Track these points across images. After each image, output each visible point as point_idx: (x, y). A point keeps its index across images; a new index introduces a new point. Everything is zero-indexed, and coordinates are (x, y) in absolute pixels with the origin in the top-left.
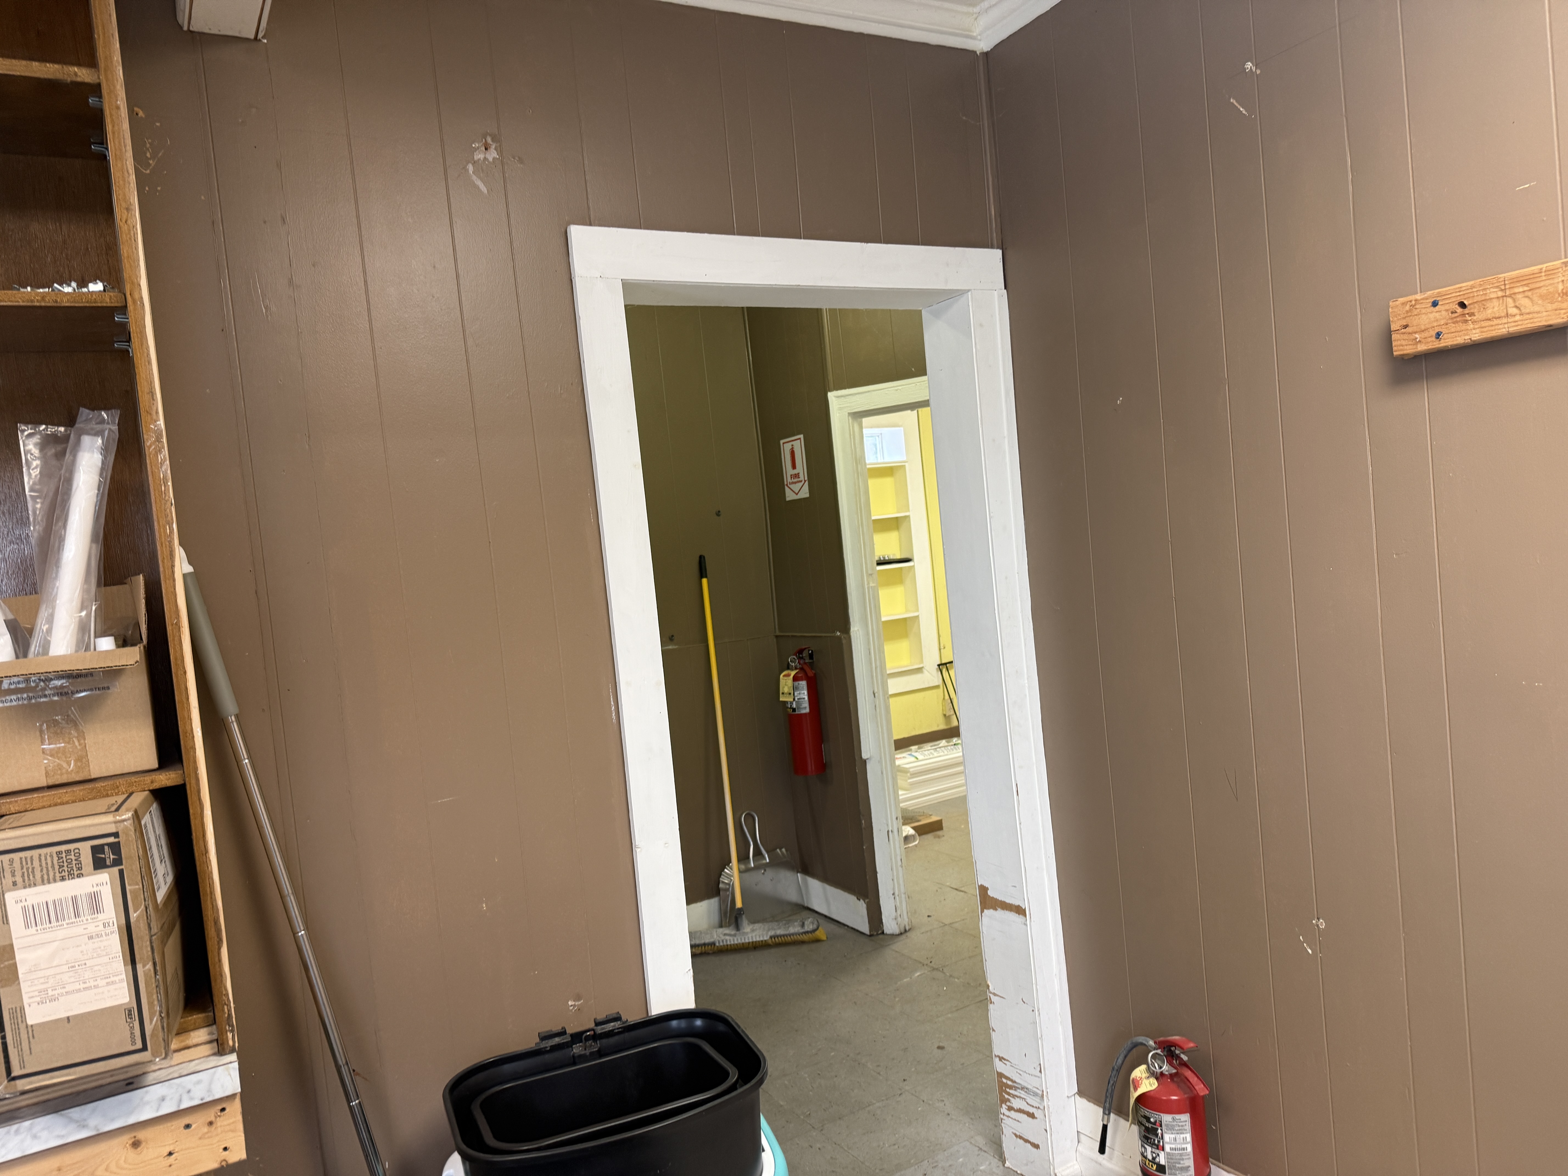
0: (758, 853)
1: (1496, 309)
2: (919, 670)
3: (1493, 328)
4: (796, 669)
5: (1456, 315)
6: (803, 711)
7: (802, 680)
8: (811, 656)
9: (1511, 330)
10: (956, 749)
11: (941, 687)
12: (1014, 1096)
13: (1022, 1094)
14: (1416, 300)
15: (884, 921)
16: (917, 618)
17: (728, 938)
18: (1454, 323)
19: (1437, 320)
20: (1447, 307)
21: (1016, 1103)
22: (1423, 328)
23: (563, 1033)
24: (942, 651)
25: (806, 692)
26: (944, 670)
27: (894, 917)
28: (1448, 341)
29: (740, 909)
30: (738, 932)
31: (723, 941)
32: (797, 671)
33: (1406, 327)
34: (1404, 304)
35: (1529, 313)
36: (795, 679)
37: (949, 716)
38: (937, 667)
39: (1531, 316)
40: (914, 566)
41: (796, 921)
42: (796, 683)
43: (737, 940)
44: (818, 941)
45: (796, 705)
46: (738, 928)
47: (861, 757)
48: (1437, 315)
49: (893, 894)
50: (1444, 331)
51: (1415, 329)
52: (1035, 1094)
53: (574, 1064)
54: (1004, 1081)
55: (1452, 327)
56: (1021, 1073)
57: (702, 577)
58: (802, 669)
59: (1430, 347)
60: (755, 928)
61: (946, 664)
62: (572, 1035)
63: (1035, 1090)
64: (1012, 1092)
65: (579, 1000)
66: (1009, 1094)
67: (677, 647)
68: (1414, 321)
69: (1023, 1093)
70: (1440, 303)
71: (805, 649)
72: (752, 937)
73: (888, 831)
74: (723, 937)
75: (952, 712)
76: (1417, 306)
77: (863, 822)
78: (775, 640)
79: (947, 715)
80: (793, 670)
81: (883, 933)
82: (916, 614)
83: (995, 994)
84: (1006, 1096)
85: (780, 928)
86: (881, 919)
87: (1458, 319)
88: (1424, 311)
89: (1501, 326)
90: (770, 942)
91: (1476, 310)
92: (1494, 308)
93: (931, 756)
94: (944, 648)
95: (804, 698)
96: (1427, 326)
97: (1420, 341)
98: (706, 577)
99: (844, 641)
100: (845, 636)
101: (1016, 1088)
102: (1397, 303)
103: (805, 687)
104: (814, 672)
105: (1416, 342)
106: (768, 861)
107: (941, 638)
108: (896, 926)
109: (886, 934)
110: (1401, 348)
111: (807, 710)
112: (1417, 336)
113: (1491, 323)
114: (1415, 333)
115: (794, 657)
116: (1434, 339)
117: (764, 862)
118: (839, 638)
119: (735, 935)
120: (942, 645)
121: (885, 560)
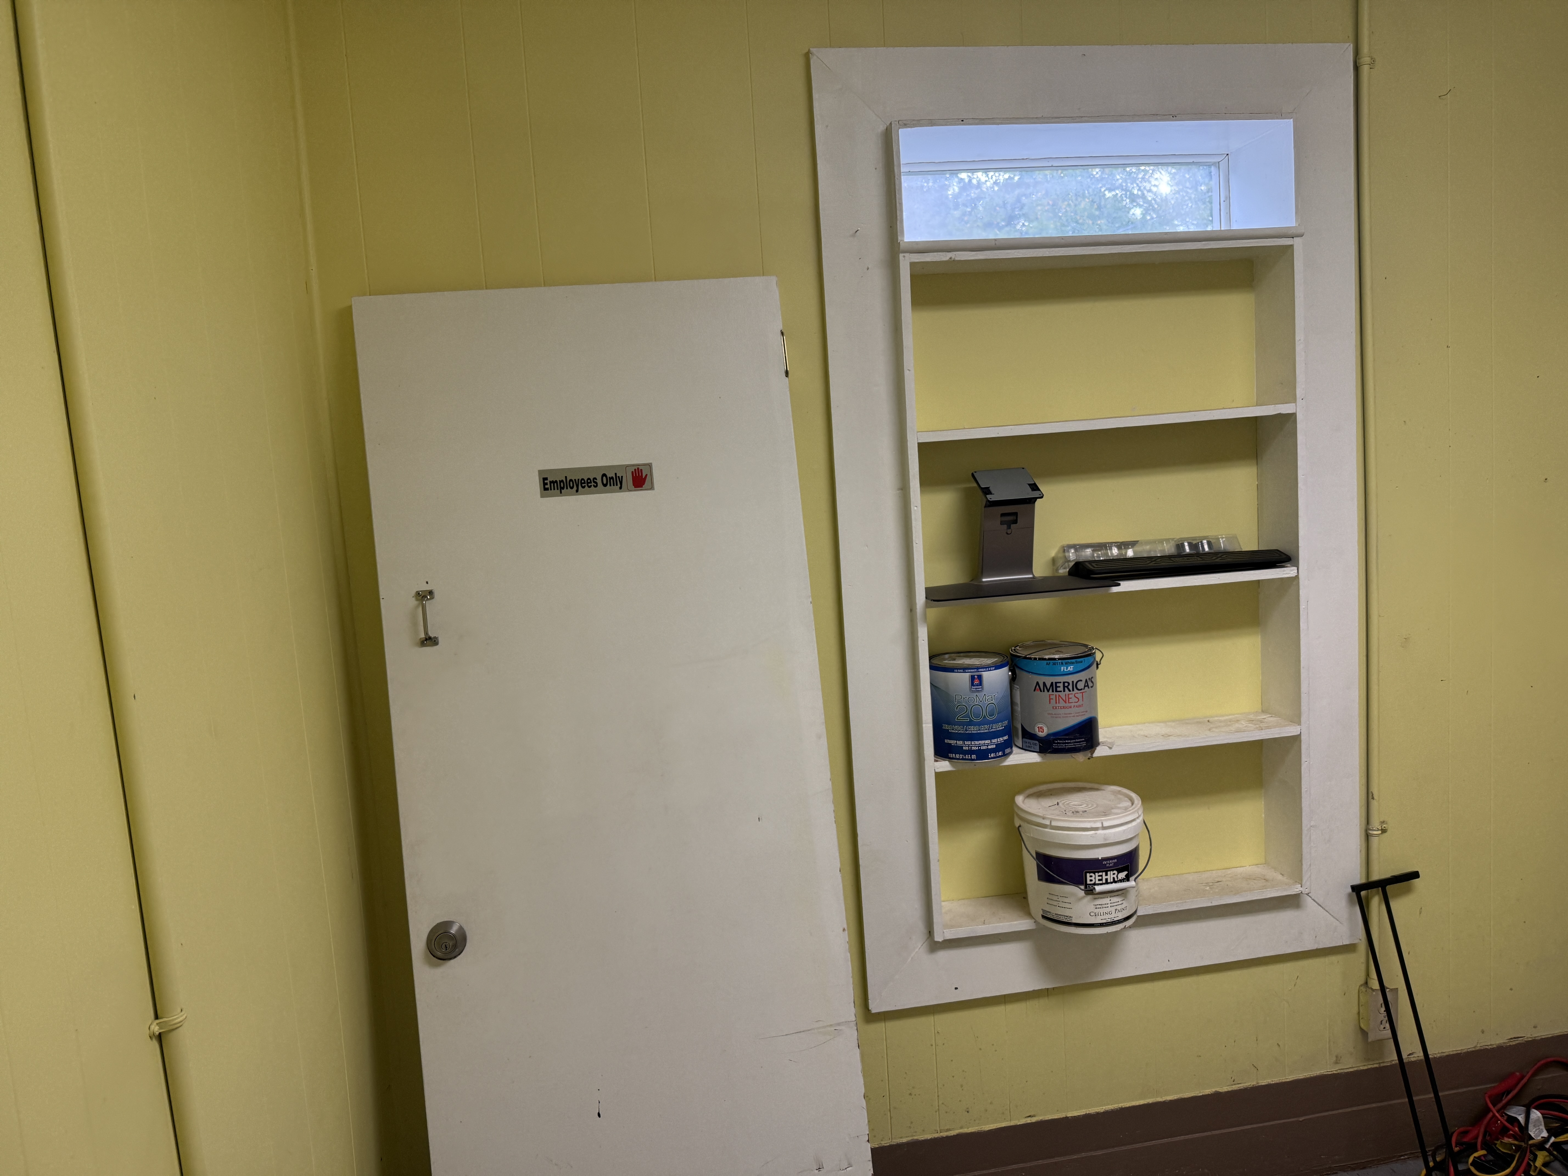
2: (1285, 901)
11: (1356, 951)
24: (1375, 841)
26: (1376, 904)
38: (1351, 892)
40: (1297, 577)
61: (1382, 885)
82: (1289, 731)
94: (1385, 833)
107: (1374, 804)
120: (1375, 823)
121: (1198, 554)
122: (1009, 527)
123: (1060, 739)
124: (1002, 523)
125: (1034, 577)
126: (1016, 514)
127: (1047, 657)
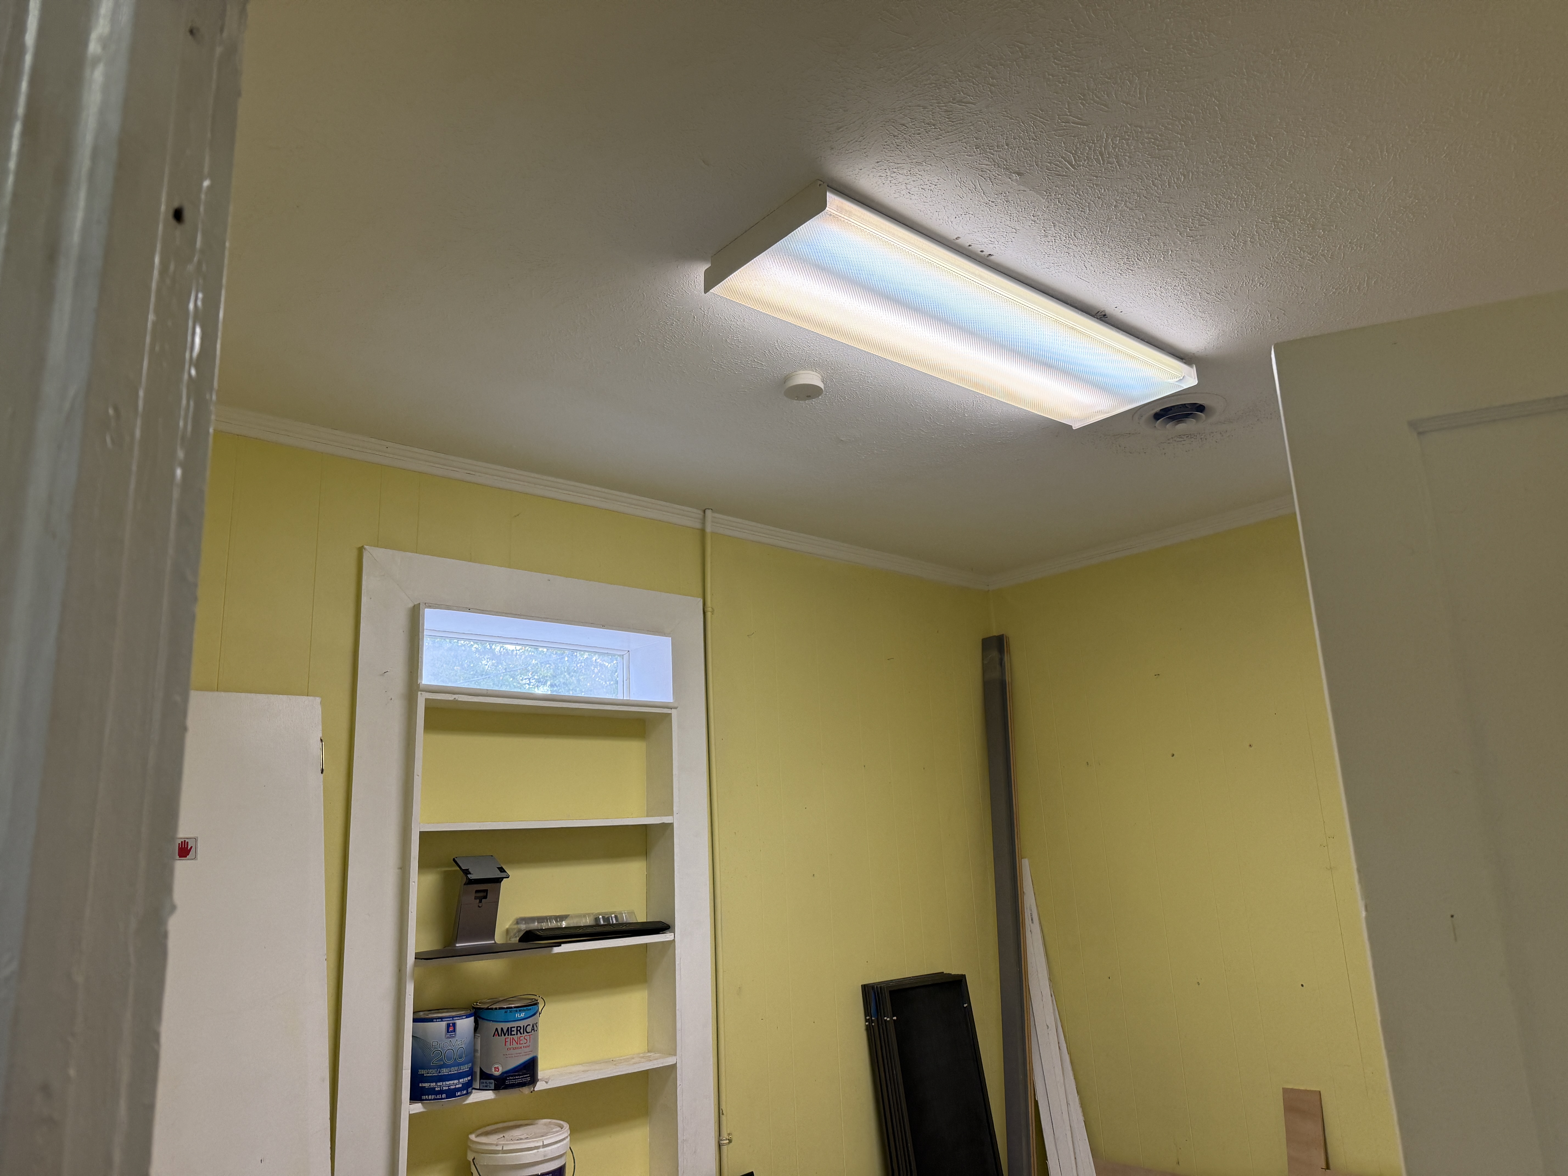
16: (670, 1069)
24: (725, 1149)
40: (674, 941)
82: (670, 1061)
94: (730, 1141)
107: (723, 1118)
120: (725, 1135)
121: (609, 925)
122: (480, 902)
123: (512, 1076)
124: (476, 898)
125: (495, 942)
126: (486, 891)
127: (505, 1007)
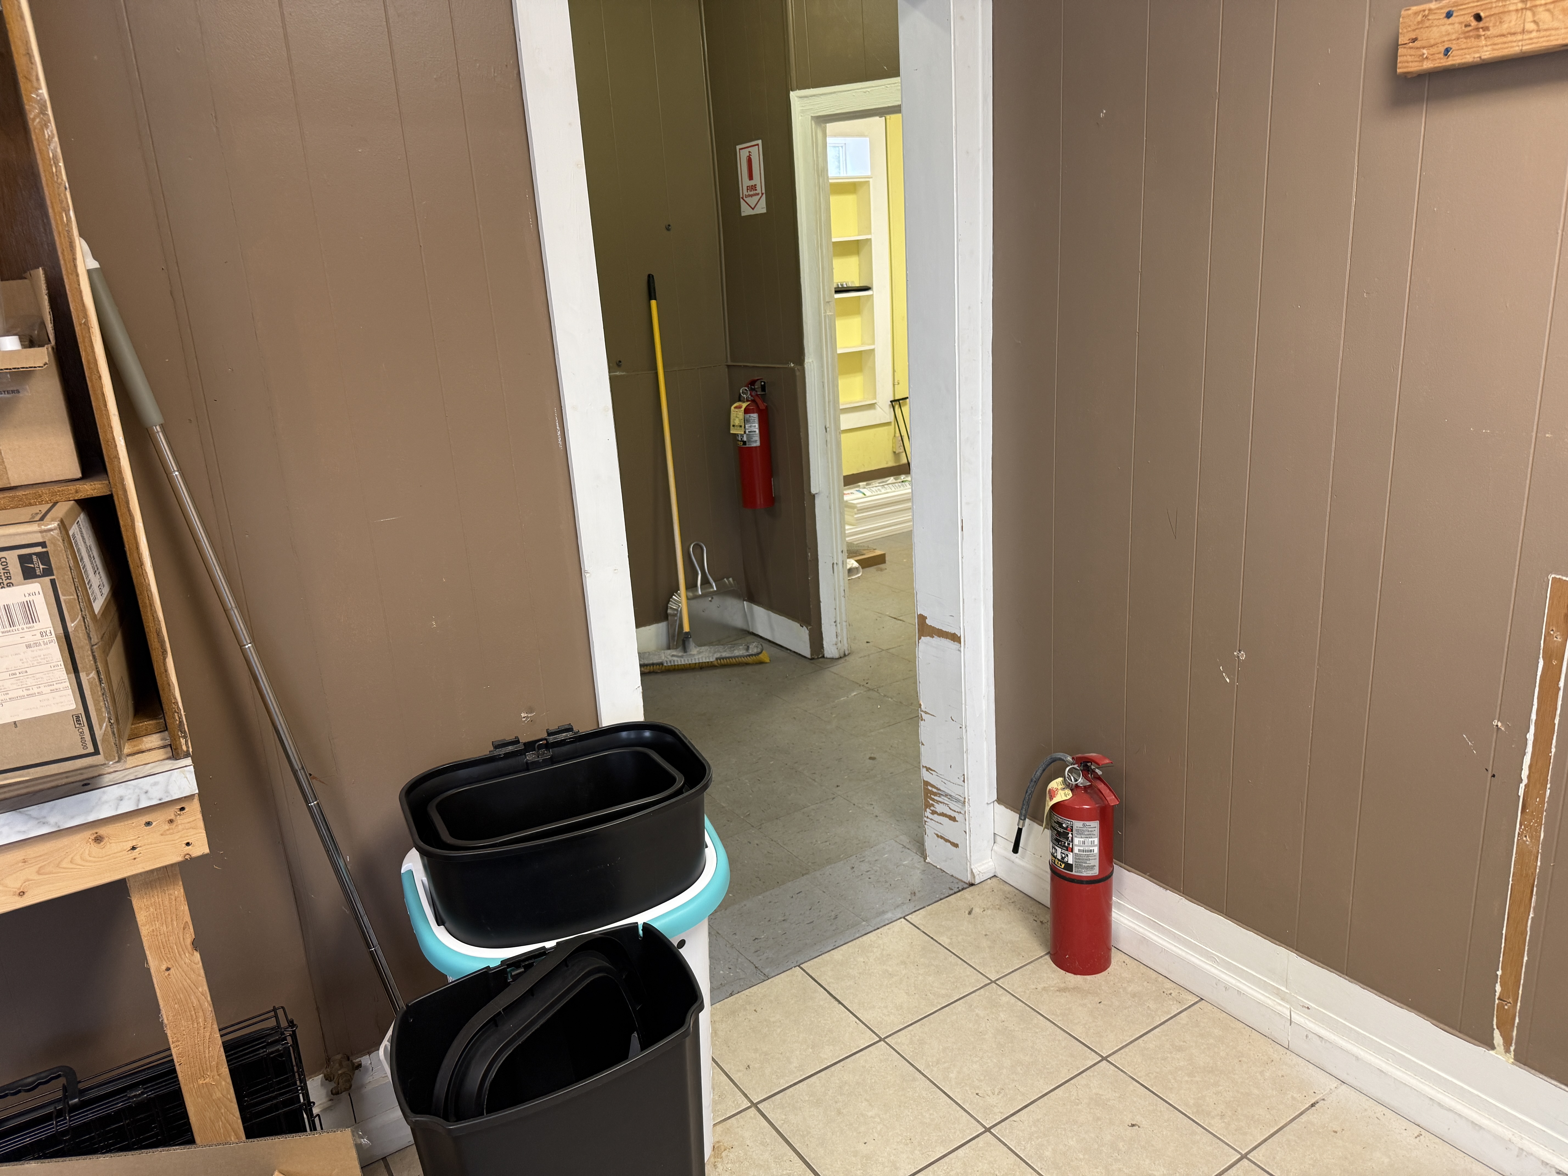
0: (705, 582)
1: (1513, 23)
2: (871, 406)
3: (1506, 45)
4: (748, 401)
5: (1470, 28)
6: (754, 445)
7: (753, 413)
8: (763, 388)
9: (1525, 48)
10: (904, 487)
11: (893, 423)
12: (938, 802)
13: (945, 800)
14: (1430, 10)
15: (824, 646)
16: (872, 351)
17: (675, 659)
18: (1466, 38)
19: (1449, 34)
20: (1461, 19)
21: (939, 808)
22: (1432, 42)
23: (516, 742)
24: (896, 386)
25: (757, 425)
26: (897, 407)
27: (834, 643)
28: (1457, 59)
29: (687, 633)
30: (685, 654)
31: (670, 662)
32: (749, 403)
33: (1414, 40)
34: (1416, 13)
35: (1546, 30)
36: (747, 411)
37: (899, 453)
38: (890, 403)
39: (1548, 33)
40: (872, 295)
41: (742, 645)
42: (747, 416)
43: (684, 660)
44: (761, 663)
45: (747, 438)
46: (685, 650)
47: (810, 492)
48: (1449, 28)
49: (835, 622)
50: (1454, 47)
51: (1424, 43)
52: (958, 801)
53: (528, 770)
54: (930, 788)
55: (1463, 43)
56: (946, 782)
57: (650, 298)
58: (753, 401)
59: (1436, 65)
60: (701, 651)
61: (899, 400)
62: (525, 744)
63: (957, 796)
64: (936, 798)
65: (531, 713)
66: (933, 800)
67: (624, 373)
68: (1423, 34)
69: (947, 799)
70: (1455, 14)
71: (758, 380)
72: (699, 659)
73: (833, 564)
74: (670, 658)
75: (902, 450)
76: (1430, 17)
77: (809, 554)
78: (727, 370)
79: (897, 452)
80: (744, 402)
81: (823, 657)
82: (871, 347)
83: (926, 713)
84: (931, 802)
85: (725, 651)
86: (823, 644)
87: (1471, 34)
88: (1436, 22)
89: (1515, 44)
90: (716, 663)
91: (1491, 25)
92: (1511, 22)
93: (879, 493)
94: (899, 384)
95: (755, 431)
96: (1437, 41)
97: (1427, 58)
98: (655, 299)
99: (798, 373)
100: (799, 367)
101: (940, 795)
102: (1410, 12)
103: (757, 420)
104: (766, 404)
105: (1423, 59)
106: (715, 589)
107: (895, 373)
108: (836, 651)
109: (827, 658)
110: (1406, 64)
111: (758, 444)
112: (1425, 51)
113: (1504, 39)
114: (1424, 48)
115: (746, 388)
116: (1442, 55)
117: (712, 590)
118: (793, 369)
119: (682, 657)
120: (896, 381)
121: (843, 287)
